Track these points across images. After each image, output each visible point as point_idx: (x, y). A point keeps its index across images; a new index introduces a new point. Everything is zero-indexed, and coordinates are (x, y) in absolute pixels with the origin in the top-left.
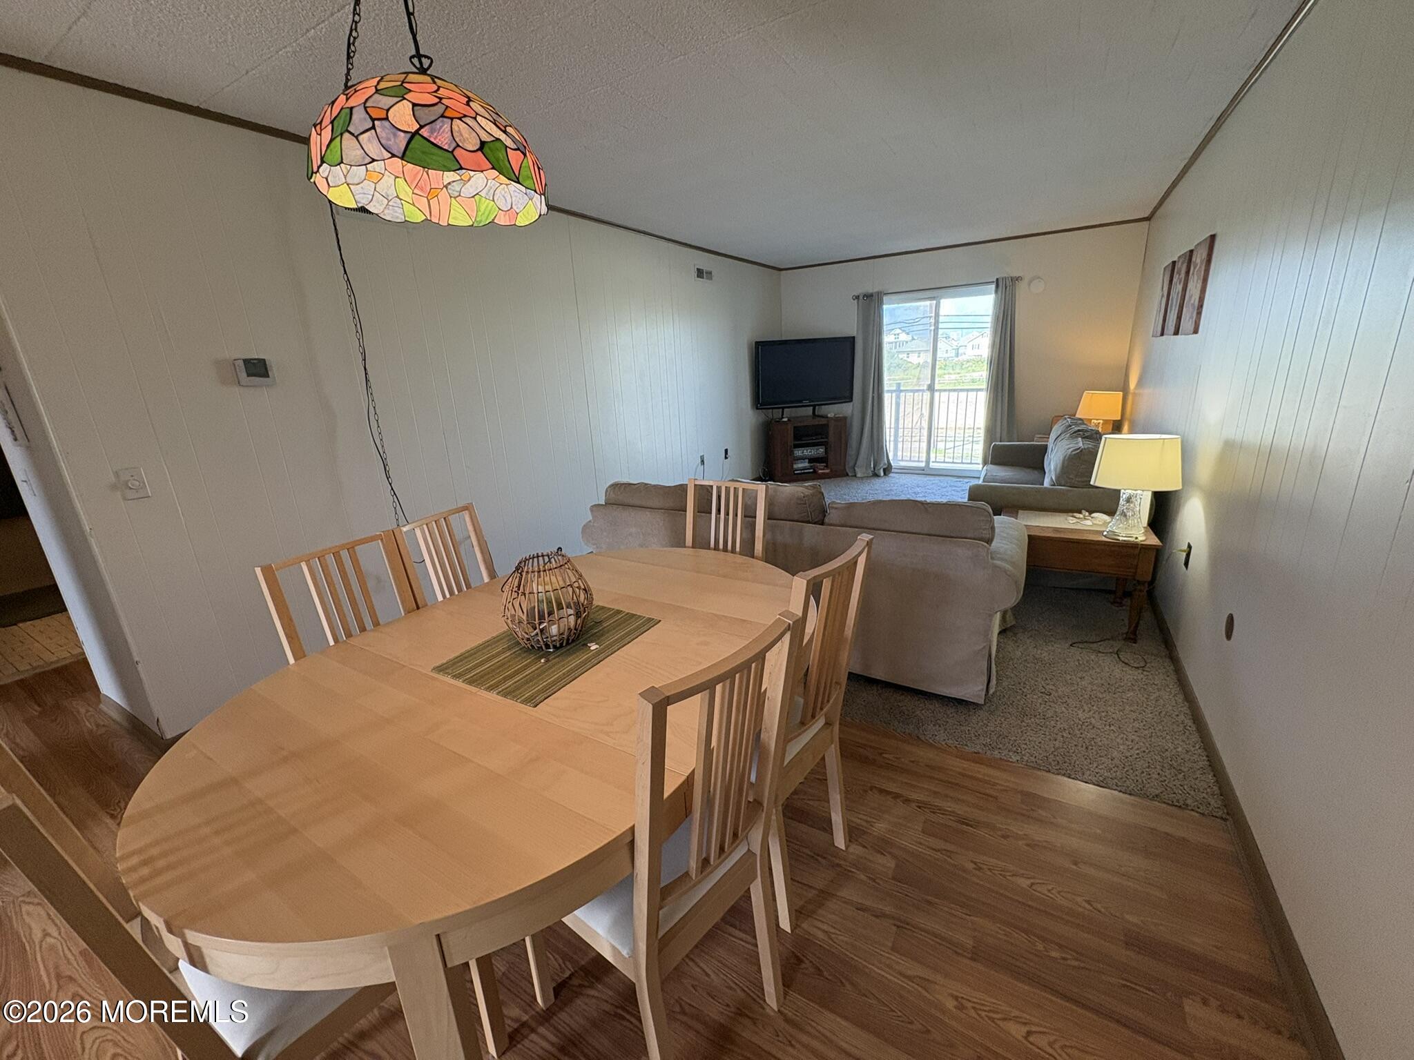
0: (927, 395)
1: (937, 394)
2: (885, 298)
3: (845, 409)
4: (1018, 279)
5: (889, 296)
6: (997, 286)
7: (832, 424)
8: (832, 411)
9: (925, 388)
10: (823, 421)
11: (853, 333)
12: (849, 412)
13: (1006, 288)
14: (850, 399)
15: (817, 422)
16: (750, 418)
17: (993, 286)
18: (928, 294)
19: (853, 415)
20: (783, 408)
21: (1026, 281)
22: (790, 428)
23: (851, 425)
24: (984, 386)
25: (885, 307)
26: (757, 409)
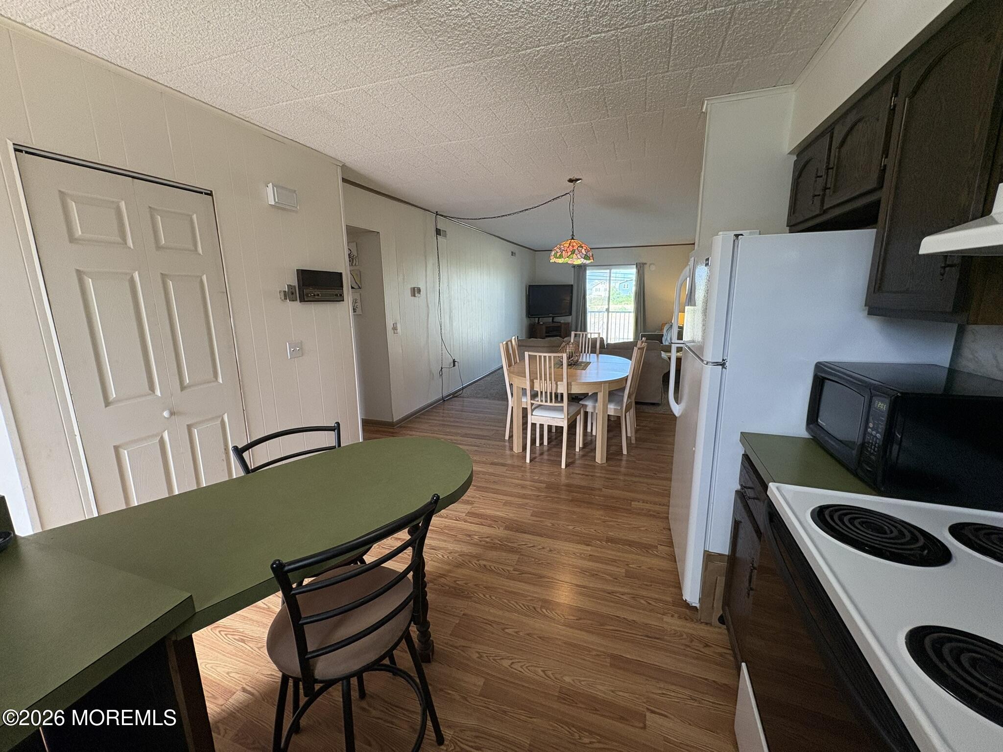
0: (606, 314)
1: (610, 314)
2: (587, 268)
3: (568, 319)
4: (645, 264)
5: (590, 267)
6: (637, 266)
7: (563, 325)
8: (562, 320)
9: (604, 310)
10: (559, 324)
11: (572, 283)
12: (570, 321)
13: (641, 268)
14: (570, 314)
15: (556, 325)
16: (525, 321)
17: (635, 266)
18: (608, 267)
19: (572, 321)
20: (539, 318)
21: (648, 265)
22: (544, 327)
23: (571, 327)
24: (632, 310)
25: (587, 271)
26: (529, 317)
